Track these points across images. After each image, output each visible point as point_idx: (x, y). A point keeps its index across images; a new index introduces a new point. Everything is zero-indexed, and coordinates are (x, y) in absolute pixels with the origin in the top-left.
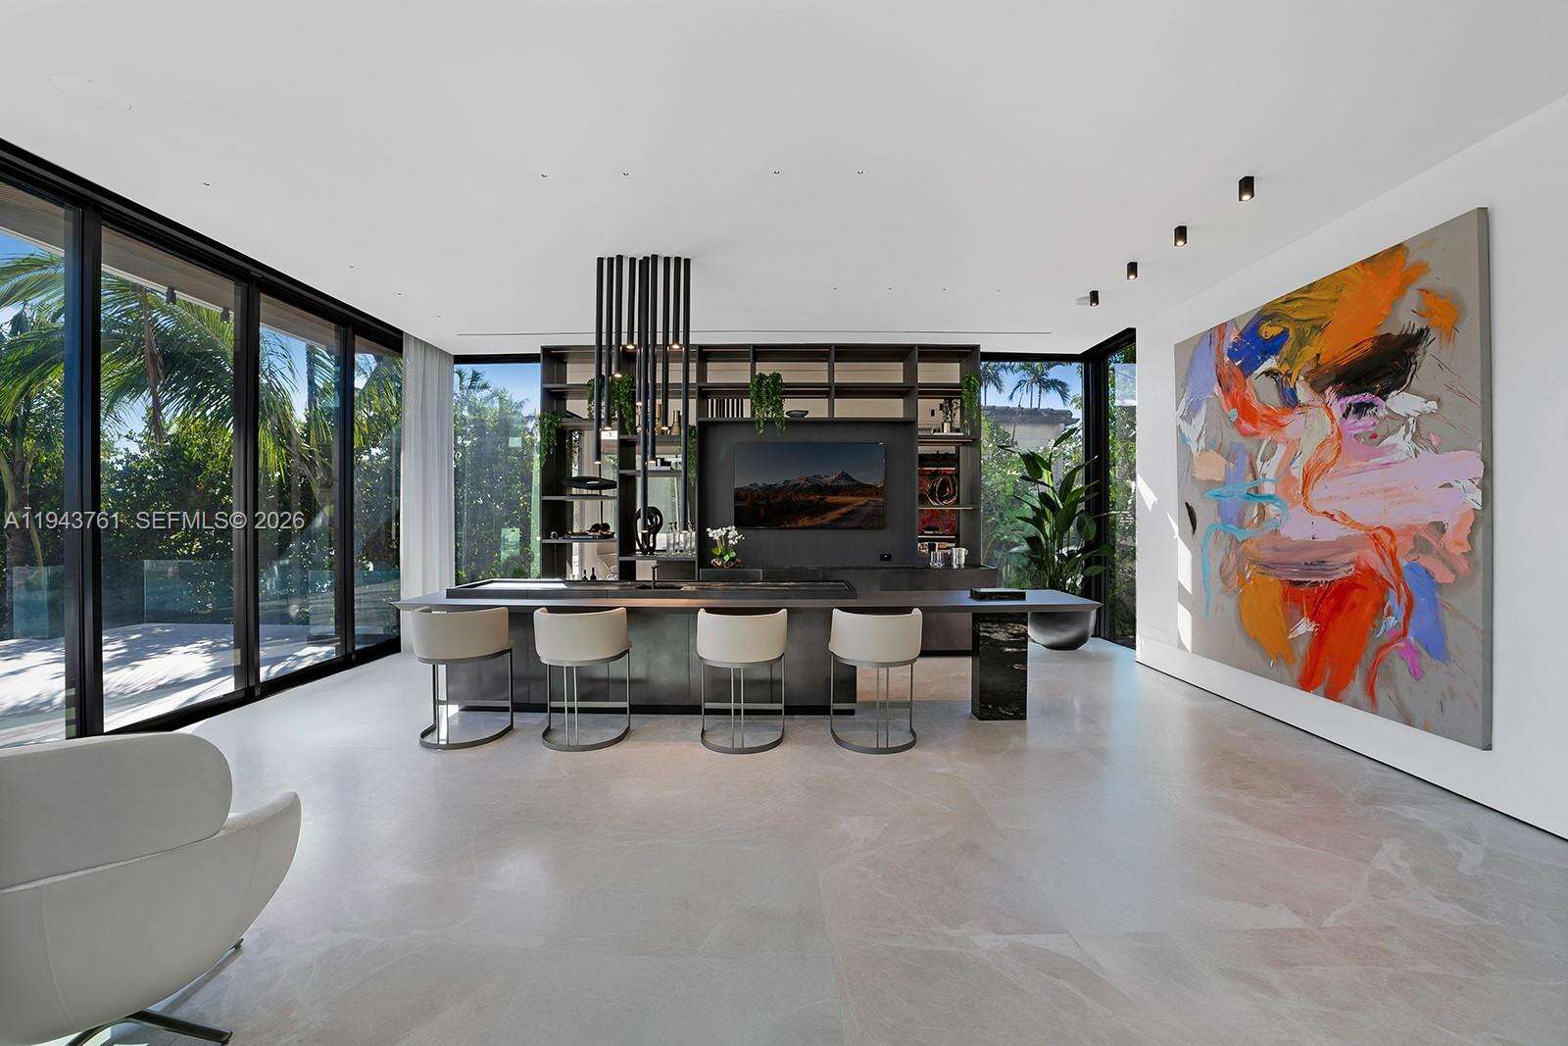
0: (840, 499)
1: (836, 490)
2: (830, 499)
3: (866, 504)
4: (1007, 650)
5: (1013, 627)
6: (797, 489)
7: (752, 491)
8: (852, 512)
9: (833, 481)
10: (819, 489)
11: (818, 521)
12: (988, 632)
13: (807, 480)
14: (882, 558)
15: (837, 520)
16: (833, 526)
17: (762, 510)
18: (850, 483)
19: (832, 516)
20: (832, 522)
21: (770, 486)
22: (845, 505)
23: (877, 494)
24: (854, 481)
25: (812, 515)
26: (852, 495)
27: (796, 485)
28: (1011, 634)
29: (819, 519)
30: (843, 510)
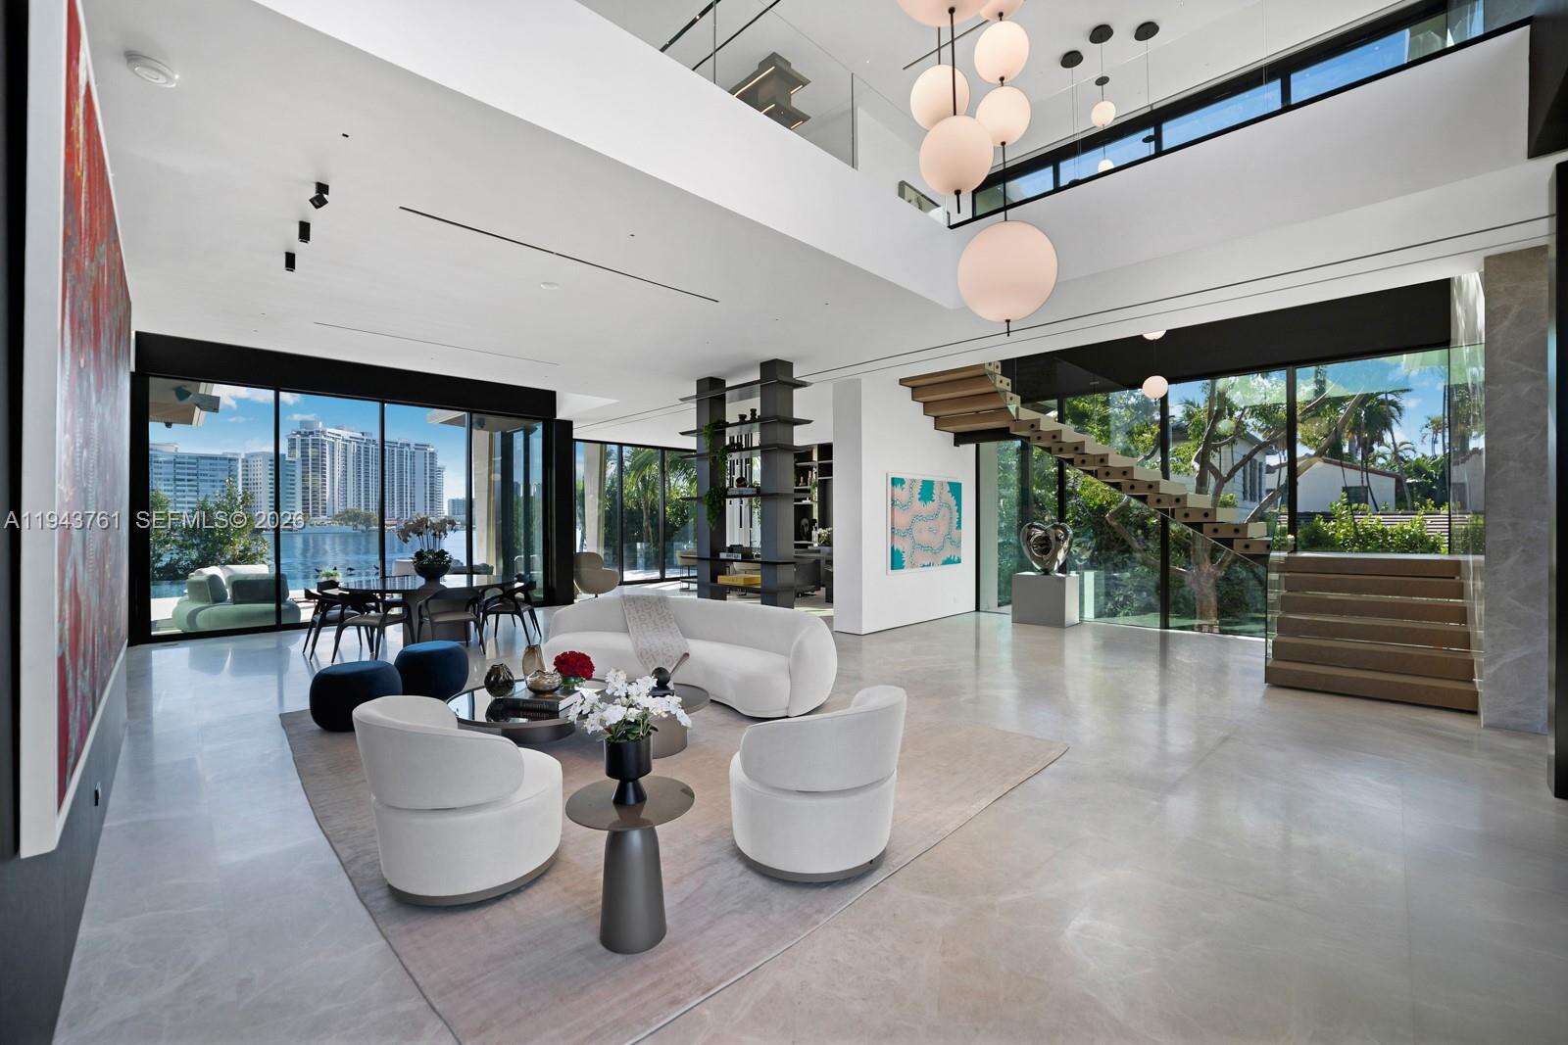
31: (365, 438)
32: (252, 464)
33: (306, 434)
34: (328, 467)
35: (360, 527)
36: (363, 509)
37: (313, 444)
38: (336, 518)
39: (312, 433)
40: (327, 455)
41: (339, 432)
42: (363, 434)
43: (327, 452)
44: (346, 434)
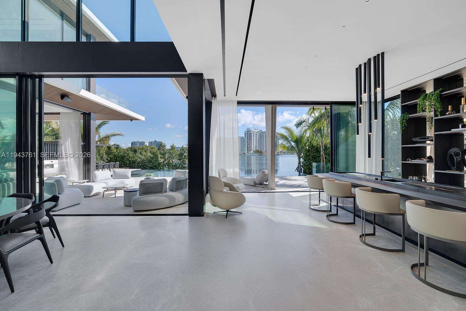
34: (252, 139)
35: (259, 154)
36: (260, 149)
37: (250, 134)
38: (254, 151)
39: (249, 131)
41: (255, 130)
42: (260, 130)
43: (252, 135)
44: (256, 131)
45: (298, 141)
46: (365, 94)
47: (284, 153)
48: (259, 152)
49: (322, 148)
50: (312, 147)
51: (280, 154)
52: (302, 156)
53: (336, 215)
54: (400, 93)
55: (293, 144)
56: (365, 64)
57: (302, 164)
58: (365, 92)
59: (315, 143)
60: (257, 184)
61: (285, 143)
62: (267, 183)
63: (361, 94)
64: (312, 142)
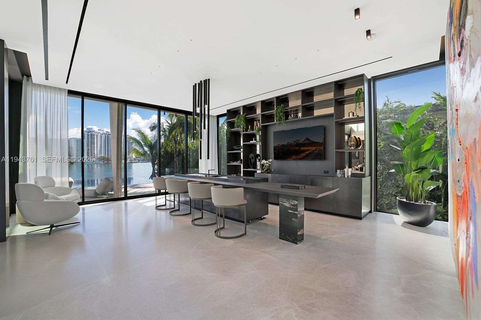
0: (306, 148)
1: (304, 145)
2: (302, 148)
3: (315, 150)
4: (289, 211)
5: (292, 201)
6: (291, 145)
7: (278, 147)
8: (310, 153)
9: (303, 142)
10: (299, 145)
11: (298, 157)
12: (282, 202)
13: (294, 142)
14: (325, 172)
15: (305, 156)
16: (303, 158)
17: (281, 153)
18: (309, 142)
19: (303, 155)
20: (303, 157)
21: (283, 145)
22: (307, 150)
23: (320, 146)
24: (311, 141)
25: (296, 155)
26: (310, 146)
27: (291, 144)
28: (291, 204)
29: (298, 156)
30: (307, 153)
31: (107, 133)
32: (71, 141)
33: (89, 132)
34: (95, 143)
35: (105, 162)
36: (107, 156)
37: (91, 135)
38: (98, 159)
39: (90, 132)
40: (95, 139)
41: (99, 131)
42: (107, 132)
43: (95, 138)
44: (101, 132)
45: (151, 147)
46: (198, 108)
47: (139, 161)
48: (106, 160)
49: (176, 154)
50: (166, 152)
51: (134, 162)
52: (157, 163)
53: (179, 210)
54: (226, 112)
55: (146, 149)
56: (199, 84)
57: (156, 171)
58: (198, 106)
59: (169, 150)
60: (99, 195)
61: (138, 148)
62: (113, 193)
63: (196, 108)
64: (167, 148)
